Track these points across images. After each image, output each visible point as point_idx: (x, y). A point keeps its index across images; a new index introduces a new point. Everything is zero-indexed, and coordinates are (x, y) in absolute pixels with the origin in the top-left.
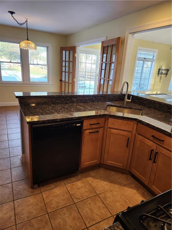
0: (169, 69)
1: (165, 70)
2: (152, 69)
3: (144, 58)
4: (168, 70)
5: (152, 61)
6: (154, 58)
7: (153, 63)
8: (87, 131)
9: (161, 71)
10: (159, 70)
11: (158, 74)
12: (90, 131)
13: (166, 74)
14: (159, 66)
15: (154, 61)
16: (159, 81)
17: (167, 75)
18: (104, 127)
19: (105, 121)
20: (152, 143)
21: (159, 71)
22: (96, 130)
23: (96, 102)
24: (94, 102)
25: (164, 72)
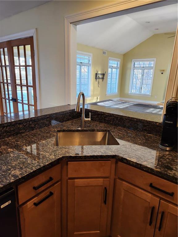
0: (104, 73)
1: (101, 74)
2: (89, 74)
3: (81, 63)
4: (103, 75)
5: (88, 65)
6: (90, 62)
7: (90, 67)
8: (30, 204)
9: (98, 76)
10: (96, 74)
11: (96, 78)
12: (36, 200)
13: (103, 78)
14: (95, 71)
15: (90, 65)
16: (97, 86)
17: (104, 80)
18: (61, 180)
19: (62, 168)
20: (150, 195)
21: (96, 76)
22: (47, 193)
23: (36, 129)
24: (33, 130)
25: (100, 76)
